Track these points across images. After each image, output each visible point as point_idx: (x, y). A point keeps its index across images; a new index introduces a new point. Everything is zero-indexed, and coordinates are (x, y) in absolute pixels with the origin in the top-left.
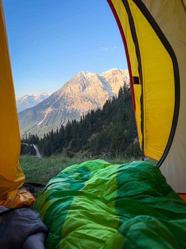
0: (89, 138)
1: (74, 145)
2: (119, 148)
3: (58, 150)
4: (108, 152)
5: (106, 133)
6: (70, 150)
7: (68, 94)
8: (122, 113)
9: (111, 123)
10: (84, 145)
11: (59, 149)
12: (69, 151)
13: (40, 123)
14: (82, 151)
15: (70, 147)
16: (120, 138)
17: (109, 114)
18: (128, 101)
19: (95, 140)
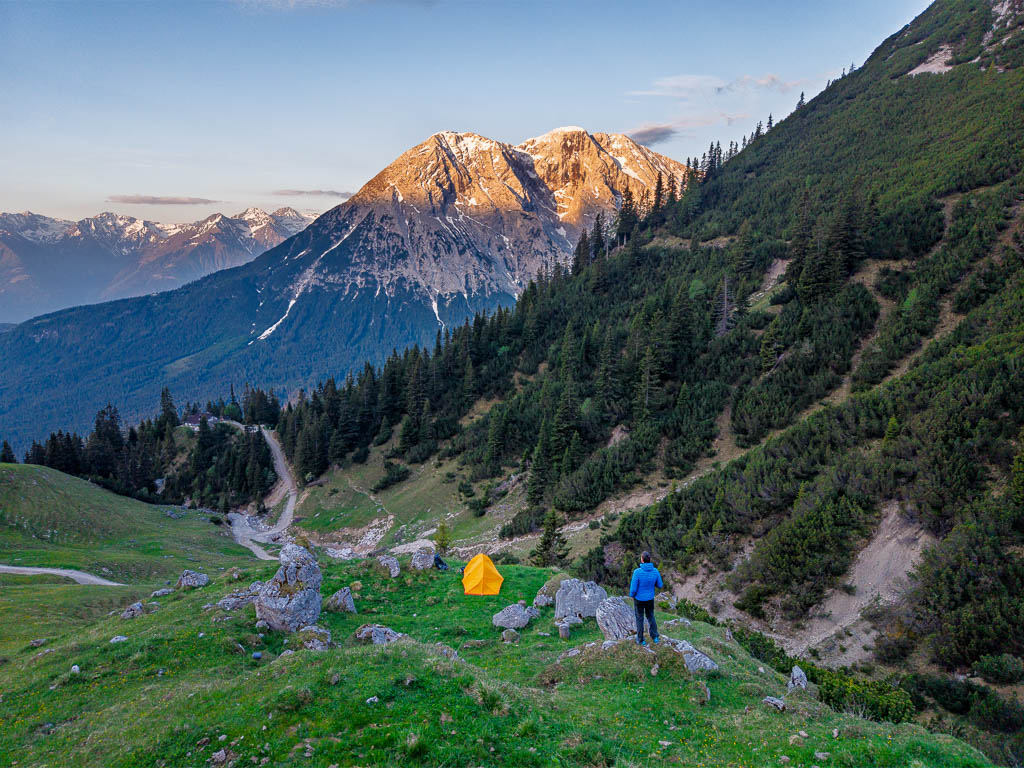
0: (465, 415)
1: (411, 438)
2: (559, 461)
3: (352, 454)
4: (524, 469)
5: (522, 401)
6: (398, 454)
7: (382, 221)
8: (580, 335)
9: (543, 367)
10: (445, 438)
11: (357, 450)
12: (393, 457)
13: (268, 332)
14: (439, 460)
15: (396, 443)
16: (567, 428)
17: (536, 334)
18: (605, 291)
19: (484, 424)
